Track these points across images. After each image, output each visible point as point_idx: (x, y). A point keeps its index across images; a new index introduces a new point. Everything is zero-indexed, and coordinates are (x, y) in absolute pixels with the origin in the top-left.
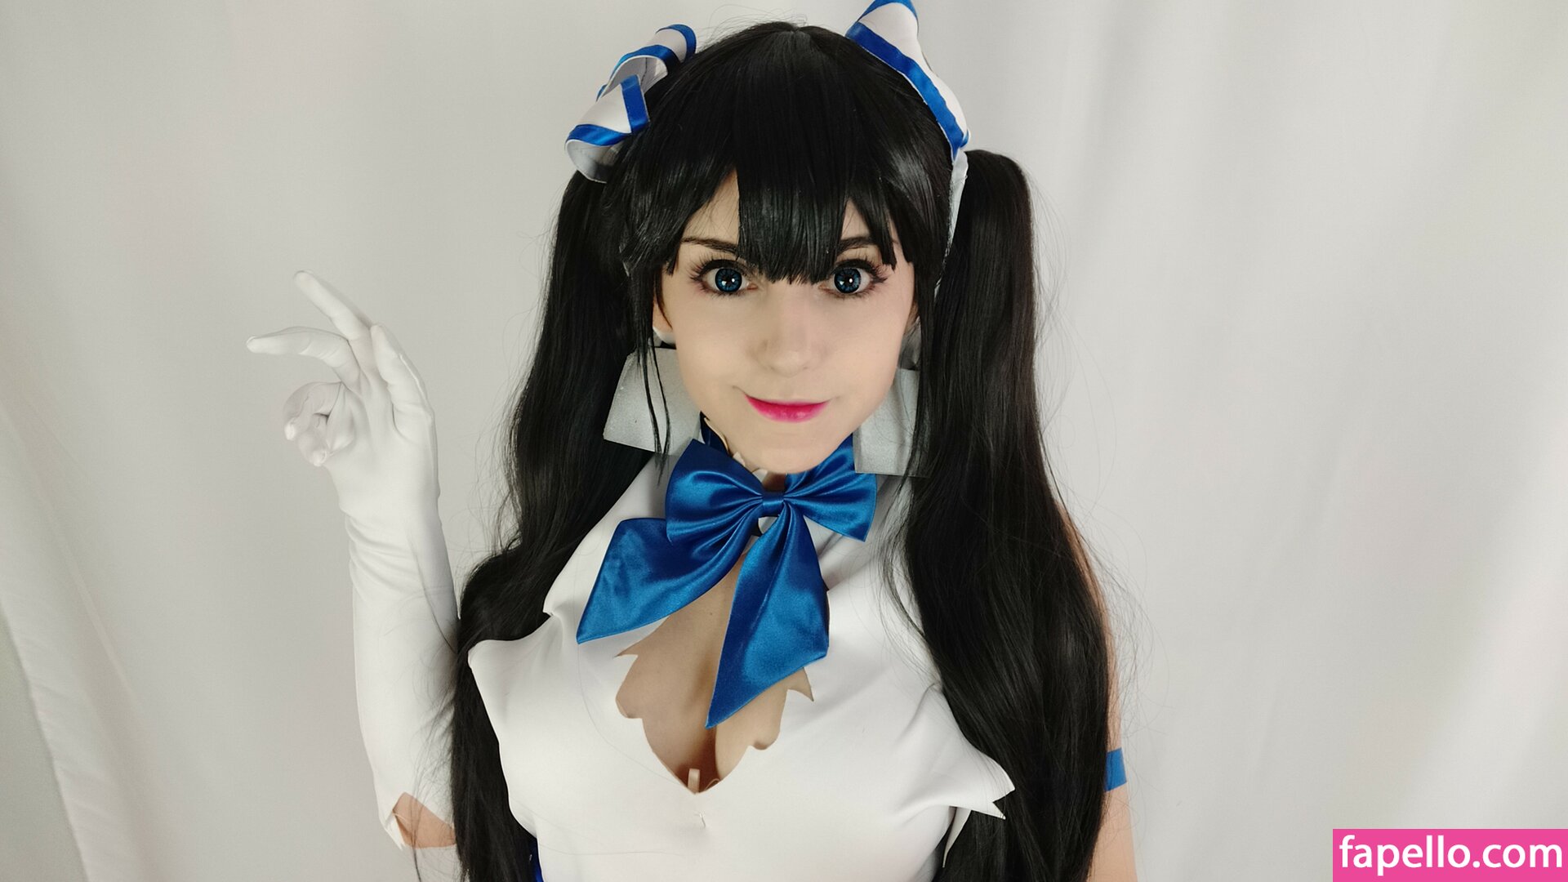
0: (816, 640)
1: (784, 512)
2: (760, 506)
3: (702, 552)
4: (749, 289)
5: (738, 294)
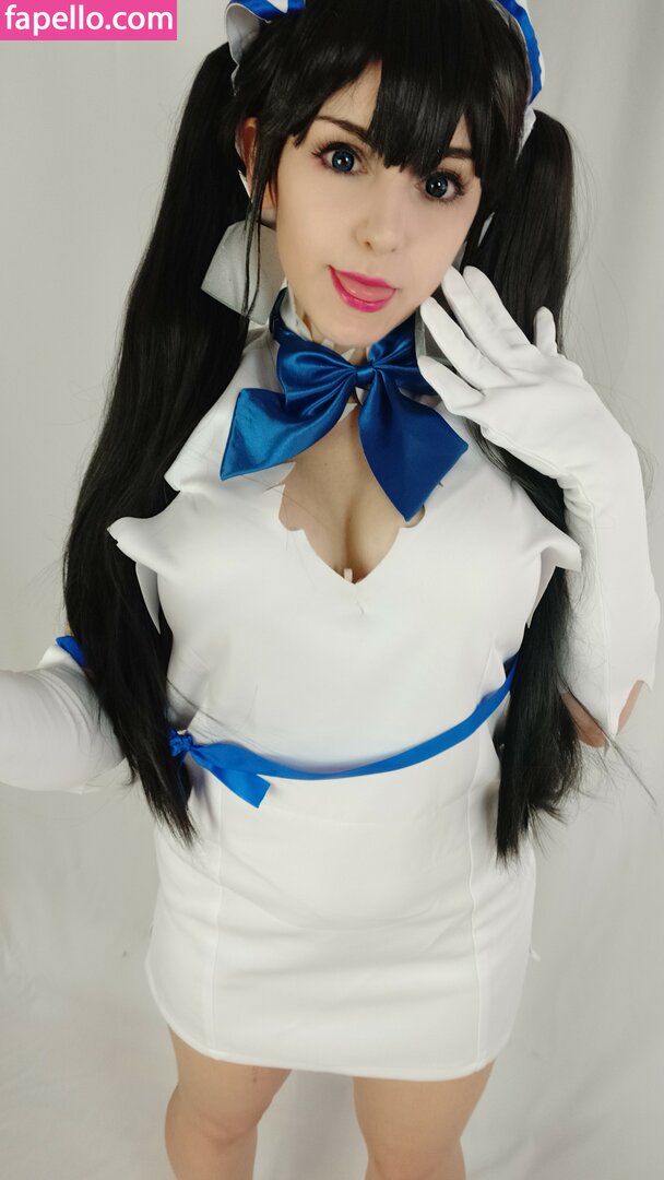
1: (376, 377)
2: (354, 375)
4: (360, 171)
5: (353, 174)
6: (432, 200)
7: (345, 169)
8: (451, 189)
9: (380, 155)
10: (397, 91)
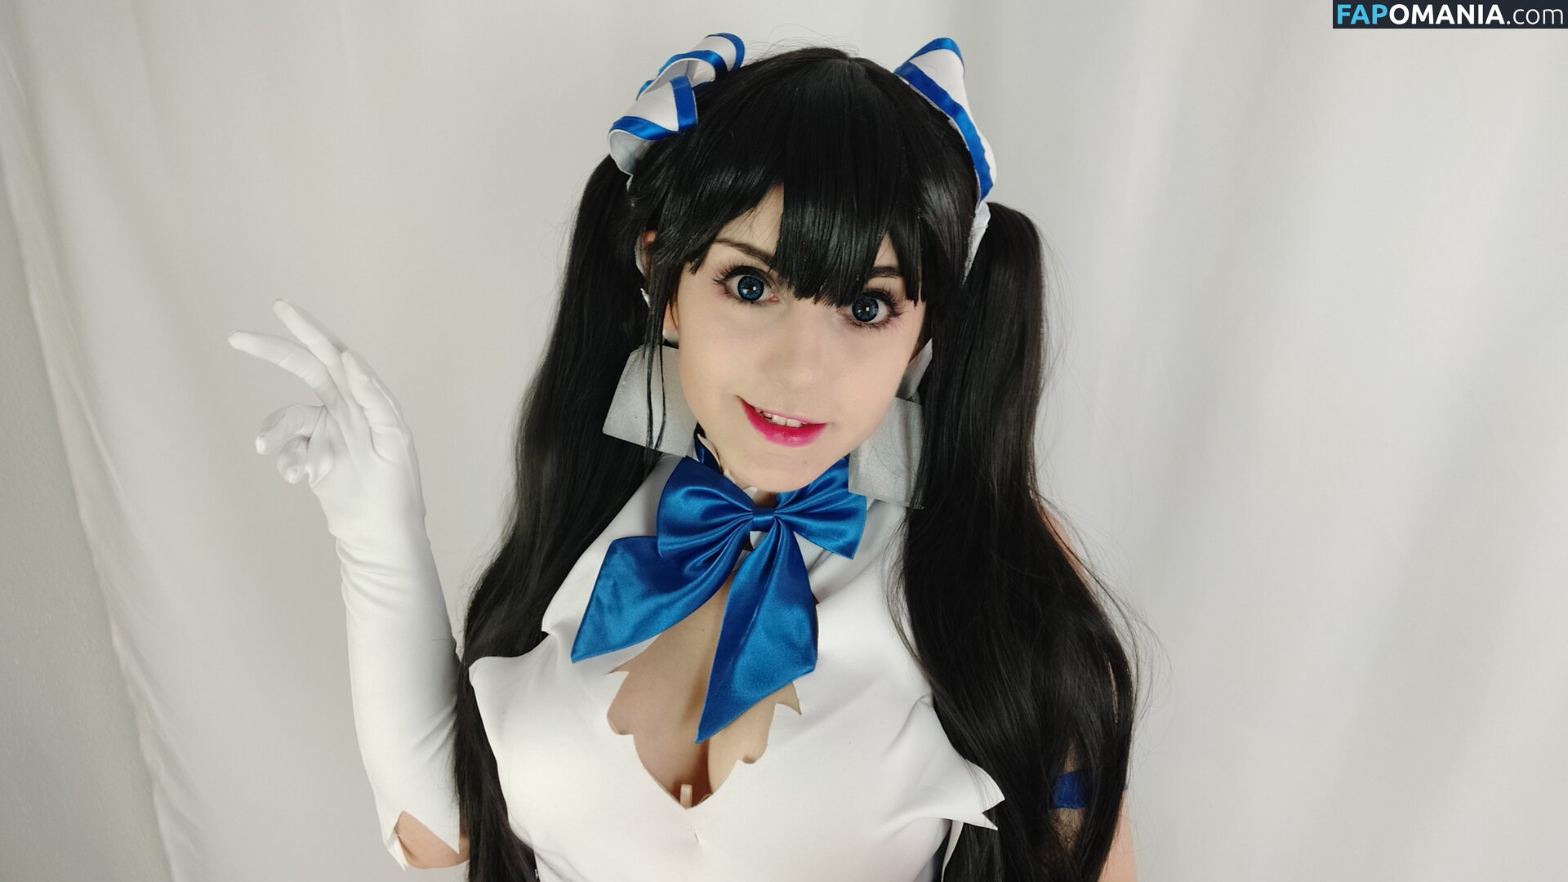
0: (806, 655)
1: (774, 529)
2: (751, 521)
3: (694, 568)
4: (770, 300)
5: (760, 304)
6: (860, 326)
7: (751, 299)
8: (882, 311)
9: (790, 286)
10: (803, 220)
